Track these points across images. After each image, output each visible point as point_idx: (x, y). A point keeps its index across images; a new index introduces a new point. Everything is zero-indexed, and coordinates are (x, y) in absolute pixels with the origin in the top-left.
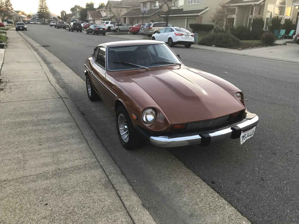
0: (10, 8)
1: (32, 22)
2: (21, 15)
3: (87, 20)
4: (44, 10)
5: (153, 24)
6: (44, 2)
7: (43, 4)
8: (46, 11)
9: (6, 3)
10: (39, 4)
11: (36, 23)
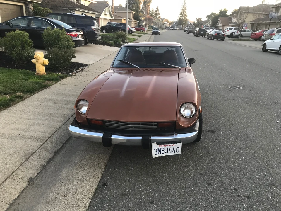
0: (158, 16)
1: (172, 28)
2: (165, 22)
3: (217, 26)
4: (184, 17)
5: (276, 30)
6: (185, 11)
7: (183, 12)
8: (185, 19)
9: (156, 12)
10: (180, 13)
11: (175, 29)
